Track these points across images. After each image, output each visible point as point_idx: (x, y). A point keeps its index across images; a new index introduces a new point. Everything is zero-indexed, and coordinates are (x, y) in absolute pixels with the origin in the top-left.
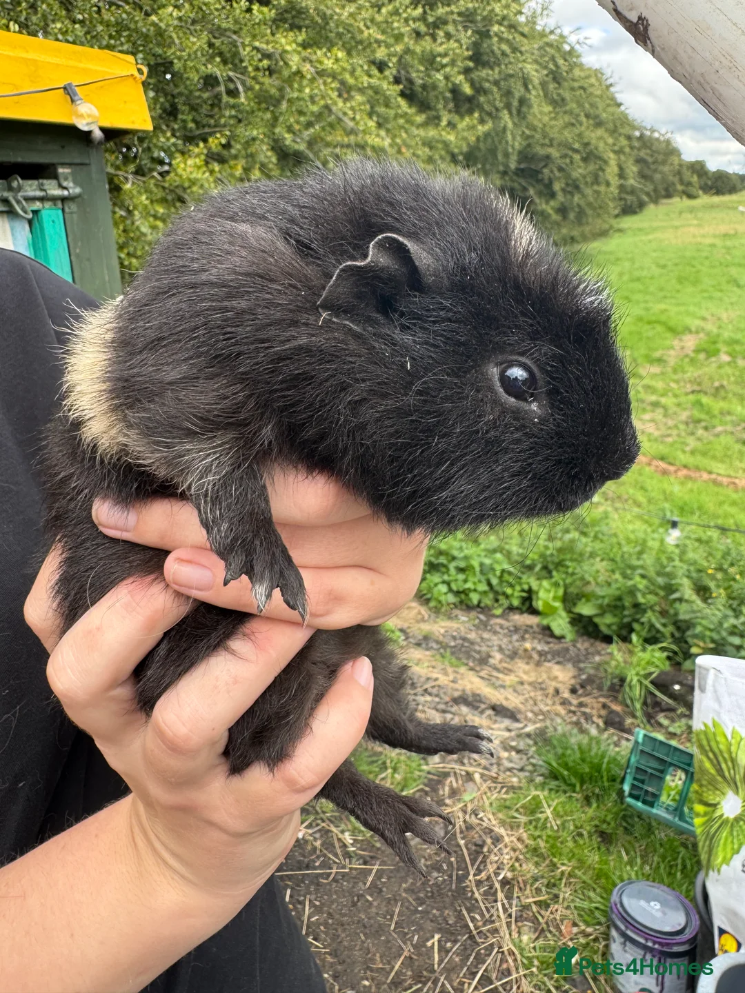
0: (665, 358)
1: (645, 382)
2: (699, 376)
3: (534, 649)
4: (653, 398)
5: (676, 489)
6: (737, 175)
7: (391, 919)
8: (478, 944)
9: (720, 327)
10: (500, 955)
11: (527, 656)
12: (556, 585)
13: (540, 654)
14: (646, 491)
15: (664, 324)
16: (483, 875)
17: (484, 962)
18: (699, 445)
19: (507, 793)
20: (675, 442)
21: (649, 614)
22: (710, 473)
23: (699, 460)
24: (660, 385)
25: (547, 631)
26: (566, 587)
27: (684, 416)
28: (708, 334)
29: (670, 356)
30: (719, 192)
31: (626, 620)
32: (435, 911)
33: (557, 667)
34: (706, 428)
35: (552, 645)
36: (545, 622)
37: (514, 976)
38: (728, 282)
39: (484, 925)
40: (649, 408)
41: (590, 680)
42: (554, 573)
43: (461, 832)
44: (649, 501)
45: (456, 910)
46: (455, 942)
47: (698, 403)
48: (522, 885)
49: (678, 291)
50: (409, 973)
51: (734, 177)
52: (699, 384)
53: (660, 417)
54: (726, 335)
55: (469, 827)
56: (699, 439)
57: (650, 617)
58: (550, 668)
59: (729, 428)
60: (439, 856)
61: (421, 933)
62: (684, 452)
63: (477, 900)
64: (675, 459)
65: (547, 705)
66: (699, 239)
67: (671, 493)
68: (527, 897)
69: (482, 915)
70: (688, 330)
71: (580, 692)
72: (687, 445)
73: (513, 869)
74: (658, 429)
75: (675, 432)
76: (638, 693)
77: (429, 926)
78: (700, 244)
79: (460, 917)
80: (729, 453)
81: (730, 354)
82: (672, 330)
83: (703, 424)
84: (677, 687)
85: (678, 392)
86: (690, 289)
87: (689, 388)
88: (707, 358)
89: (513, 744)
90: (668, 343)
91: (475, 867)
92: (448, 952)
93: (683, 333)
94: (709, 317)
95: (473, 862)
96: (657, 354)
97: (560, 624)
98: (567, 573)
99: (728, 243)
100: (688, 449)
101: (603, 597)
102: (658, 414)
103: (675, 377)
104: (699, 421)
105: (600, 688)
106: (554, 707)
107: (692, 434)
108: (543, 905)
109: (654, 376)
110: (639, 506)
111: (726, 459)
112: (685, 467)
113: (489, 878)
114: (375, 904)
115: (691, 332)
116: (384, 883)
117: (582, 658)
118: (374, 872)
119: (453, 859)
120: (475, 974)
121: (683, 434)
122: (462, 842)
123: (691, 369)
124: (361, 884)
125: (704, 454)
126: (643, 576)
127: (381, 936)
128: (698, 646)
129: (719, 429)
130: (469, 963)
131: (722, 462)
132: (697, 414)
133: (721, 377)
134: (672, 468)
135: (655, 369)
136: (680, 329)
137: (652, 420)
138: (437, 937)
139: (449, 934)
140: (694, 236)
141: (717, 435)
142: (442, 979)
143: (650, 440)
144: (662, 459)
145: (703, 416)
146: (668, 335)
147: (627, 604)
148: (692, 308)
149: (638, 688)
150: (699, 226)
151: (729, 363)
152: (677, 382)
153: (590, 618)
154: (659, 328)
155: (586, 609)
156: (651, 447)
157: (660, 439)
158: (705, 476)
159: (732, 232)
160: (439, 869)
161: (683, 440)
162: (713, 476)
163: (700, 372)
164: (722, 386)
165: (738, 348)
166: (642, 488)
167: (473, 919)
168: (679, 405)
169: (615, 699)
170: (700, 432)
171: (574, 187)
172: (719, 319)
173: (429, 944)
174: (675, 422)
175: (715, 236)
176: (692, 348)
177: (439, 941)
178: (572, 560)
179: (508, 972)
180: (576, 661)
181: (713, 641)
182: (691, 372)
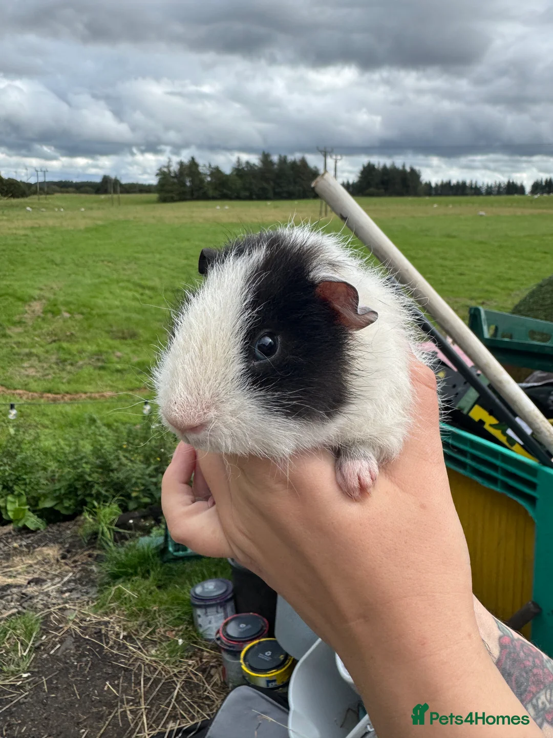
0: (24, 320)
1: (16, 340)
2: (54, 330)
3: (21, 546)
4: (27, 350)
5: (68, 409)
6: (24, 183)
7: (75, 695)
8: (131, 670)
9: (55, 294)
10: (146, 667)
11: (18, 552)
12: (20, 495)
13: (27, 546)
14: (48, 415)
15: (13, 295)
16: (111, 643)
17: (140, 675)
18: (71, 376)
19: (93, 602)
20: (54, 378)
21: (96, 486)
22: (85, 393)
23: (74, 386)
24: (27, 340)
25: (25, 530)
26: (27, 494)
27: (53, 358)
28: (48, 300)
29: (26, 318)
30: (14, 196)
31: (80, 498)
32: (97, 674)
33: (45, 549)
34: (72, 364)
35: (32, 538)
36: (20, 525)
37: (160, 668)
38: (48, 262)
39: (129, 661)
40: (25, 358)
41: (72, 545)
42: (15, 488)
43: (82, 633)
44: (53, 422)
45: (109, 666)
46: (119, 678)
47: (61, 348)
48: (136, 633)
49: (13, 270)
50: (104, 708)
51: (21, 185)
52: (56, 335)
53: (37, 363)
54: (61, 299)
55: (85, 628)
56: (69, 373)
57: (96, 488)
58: (41, 551)
59: (87, 361)
60: (79, 651)
61: (97, 688)
62: (63, 383)
63: (116, 654)
64: (58, 389)
65: (56, 570)
66: (14, 231)
67: (67, 413)
68: (142, 635)
69: (125, 658)
70: (33, 298)
71: (69, 555)
72: (64, 378)
73: (124, 630)
74: (38, 372)
75: (51, 371)
76: (109, 536)
77: (99, 682)
78: (16, 234)
79: (113, 666)
80: (93, 377)
81: (69, 312)
82: (20, 299)
83: (69, 362)
84: (131, 521)
85: (43, 343)
86: (22, 269)
87: (49, 339)
88: (54, 317)
89: (65, 589)
90: (21, 309)
91: (104, 642)
92: (118, 685)
93: (30, 301)
94: (44, 288)
95: (101, 641)
96: (16, 318)
97: (32, 521)
98: (25, 484)
99: (37, 234)
100: (64, 381)
101: (60, 489)
102: (34, 361)
103: (36, 333)
104: (65, 360)
105: (81, 547)
106: (63, 569)
107: (64, 370)
108: (153, 632)
109: (19, 334)
110: (47, 427)
111: (92, 382)
112: (67, 393)
113: (115, 642)
114: (59, 695)
115: (35, 299)
116: (56, 683)
117: (59, 536)
118: (45, 682)
119: (88, 647)
120: (139, 683)
121: (57, 371)
122: (87, 637)
123: (45, 326)
124: (41, 693)
125: (77, 381)
126: (86, 463)
127: (74, 706)
128: (136, 491)
129: (81, 363)
130: (133, 681)
131: (90, 384)
132: (63, 356)
133: (68, 328)
134: (59, 396)
135: (19, 330)
136: (27, 298)
137: (32, 366)
138: (107, 683)
139: (112, 678)
140: (9, 229)
141: (81, 367)
142: (124, 697)
143: (35, 381)
144: (49, 391)
145: (68, 357)
146: (20, 303)
147: (79, 487)
148: (29, 282)
149: (108, 533)
150: (8, 220)
151: (70, 318)
152: (39, 336)
153: (51, 509)
154: (11, 299)
155: (48, 504)
156: (38, 385)
157: (42, 378)
158: (84, 396)
159: (37, 226)
160: (85, 656)
161: (58, 376)
162: (88, 394)
163: (53, 327)
164: (72, 334)
165: (72, 307)
166: (44, 415)
167: (121, 663)
168: (47, 352)
169: (94, 548)
170: (69, 367)
172: (52, 288)
173: (106, 688)
174: (49, 365)
175: (25, 228)
176: (41, 311)
177: (110, 684)
178: (26, 473)
179: (156, 669)
180: (55, 540)
181: (143, 485)
182: (46, 328)
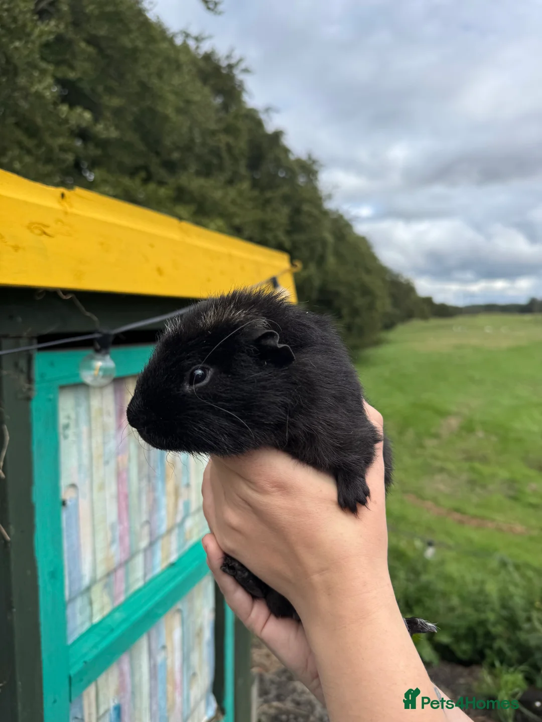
0: (439, 433)
1: (431, 452)
2: (466, 448)
4: (439, 464)
5: (474, 534)
15: (431, 409)
18: (479, 500)
21: (499, 641)
23: (483, 512)
24: (440, 454)
27: (464, 477)
28: (464, 417)
29: (442, 432)
40: (437, 471)
47: (473, 469)
53: (447, 479)
54: (478, 417)
56: (479, 496)
59: (498, 487)
62: (471, 505)
64: (465, 510)
72: (471, 500)
80: (503, 506)
82: (438, 412)
83: (479, 483)
84: (538, 704)
88: (468, 434)
90: (437, 422)
93: (447, 415)
96: (433, 431)
101: (458, 628)
102: (445, 476)
104: (475, 482)
107: (473, 491)
109: (435, 447)
111: (502, 511)
112: (475, 517)
115: (452, 415)
123: (458, 442)
125: (485, 507)
126: (491, 610)
129: (492, 487)
131: (499, 512)
132: (473, 476)
135: (435, 442)
136: (444, 412)
137: (442, 481)
141: (491, 492)
143: (445, 497)
144: (457, 511)
145: (478, 478)
146: (436, 416)
151: (485, 438)
153: (447, 646)
154: (429, 412)
156: (447, 502)
165: (488, 427)
168: (458, 469)
170: (478, 490)
171: (355, 312)
176: (457, 427)
182: (460, 444)
